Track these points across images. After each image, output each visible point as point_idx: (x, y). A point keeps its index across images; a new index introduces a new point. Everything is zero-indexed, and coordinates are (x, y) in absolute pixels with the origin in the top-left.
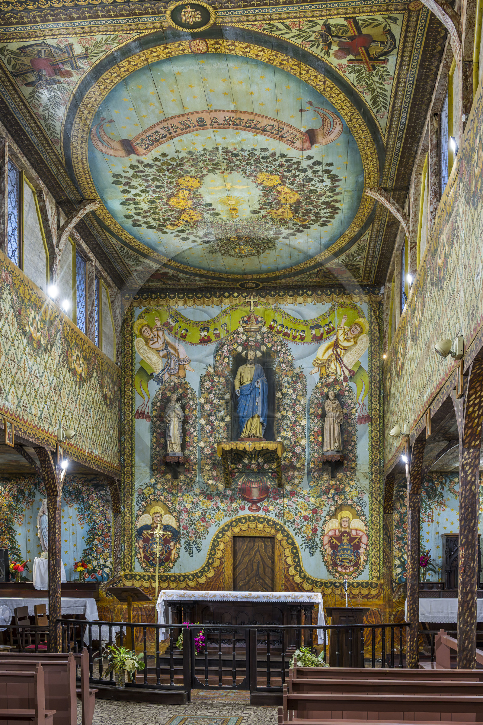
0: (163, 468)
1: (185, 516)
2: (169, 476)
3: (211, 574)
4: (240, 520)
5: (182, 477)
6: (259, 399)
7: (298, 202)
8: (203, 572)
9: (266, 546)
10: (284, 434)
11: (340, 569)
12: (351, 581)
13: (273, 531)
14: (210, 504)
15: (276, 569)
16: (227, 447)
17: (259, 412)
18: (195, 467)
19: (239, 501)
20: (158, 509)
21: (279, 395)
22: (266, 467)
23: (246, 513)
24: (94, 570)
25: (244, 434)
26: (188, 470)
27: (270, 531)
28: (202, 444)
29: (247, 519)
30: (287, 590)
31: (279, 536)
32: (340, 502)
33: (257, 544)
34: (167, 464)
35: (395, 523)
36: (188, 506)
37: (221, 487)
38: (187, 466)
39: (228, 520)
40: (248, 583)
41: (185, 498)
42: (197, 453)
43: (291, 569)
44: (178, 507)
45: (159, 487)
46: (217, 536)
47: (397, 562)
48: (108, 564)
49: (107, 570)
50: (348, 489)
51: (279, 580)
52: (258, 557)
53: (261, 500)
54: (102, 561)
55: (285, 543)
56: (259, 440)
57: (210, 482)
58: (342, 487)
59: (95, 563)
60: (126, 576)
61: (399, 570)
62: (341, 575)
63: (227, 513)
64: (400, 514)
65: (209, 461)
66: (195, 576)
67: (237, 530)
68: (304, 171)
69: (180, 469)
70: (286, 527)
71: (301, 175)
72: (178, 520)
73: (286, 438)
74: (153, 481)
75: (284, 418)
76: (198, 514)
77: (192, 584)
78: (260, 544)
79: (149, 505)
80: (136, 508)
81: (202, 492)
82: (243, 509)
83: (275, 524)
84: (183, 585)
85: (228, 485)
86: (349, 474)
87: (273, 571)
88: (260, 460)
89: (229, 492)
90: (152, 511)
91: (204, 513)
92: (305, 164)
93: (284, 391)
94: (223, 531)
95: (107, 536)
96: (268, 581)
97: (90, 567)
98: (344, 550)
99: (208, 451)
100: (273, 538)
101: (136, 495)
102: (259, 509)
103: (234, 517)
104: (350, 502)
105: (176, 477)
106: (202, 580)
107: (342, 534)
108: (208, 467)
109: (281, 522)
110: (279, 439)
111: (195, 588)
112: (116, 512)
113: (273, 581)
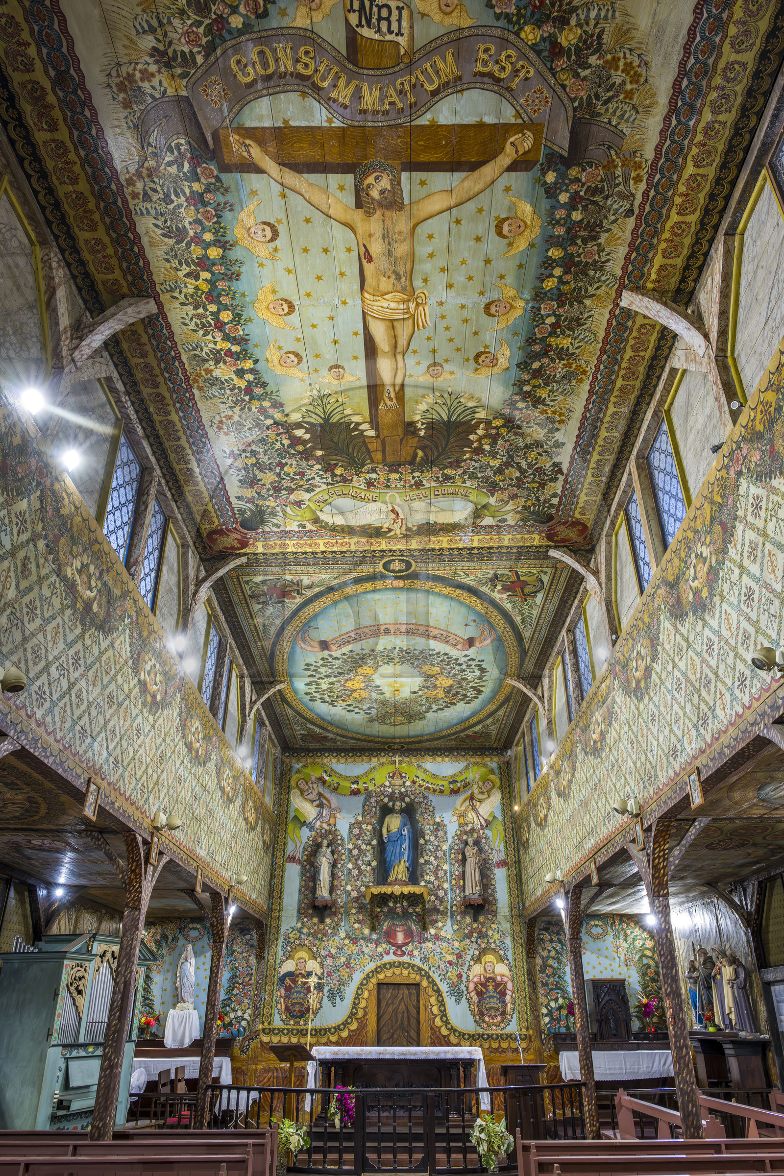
0: (310, 911)
1: (329, 961)
2: (315, 920)
3: (354, 1026)
4: (385, 965)
5: (328, 921)
6: (406, 845)
7: (451, 686)
8: (345, 1024)
9: (410, 994)
10: (427, 878)
11: (487, 1019)
13: (418, 977)
14: (355, 949)
15: (422, 1020)
16: (376, 890)
17: (406, 858)
18: (342, 910)
19: (384, 946)
20: (303, 954)
21: (422, 841)
22: (410, 910)
23: (391, 958)
24: (231, 1024)
25: (391, 878)
26: (335, 914)
27: (415, 977)
28: (349, 888)
29: (392, 965)
30: (433, 1044)
31: (424, 983)
32: (483, 946)
33: (401, 992)
34: (315, 908)
35: (538, 968)
36: (333, 951)
37: (367, 931)
38: (333, 910)
39: (372, 966)
40: (392, 1036)
41: (330, 942)
42: (344, 896)
43: (438, 1019)
44: (323, 953)
45: (305, 931)
46: (362, 984)
47: (544, 1011)
48: (246, 1016)
49: (244, 1023)
50: (490, 933)
51: (426, 1033)
52: (402, 1006)
53: (406, 944)
54: (239, 1013)
55: (430, 990)
56: (406, 884)
57: (356, 925)
58: (484, 930)
59: (232, 1015)
60: (264, 1030)
61: (547, 1019)
62: (489, 1026)
63: (372, 958)
64: (543, 958)
65: (355, 905)
66: (337, 1029)
67: (381, 976)
69: (327, 912)
70: (431, 973)
73: (429, 882)
74: (299, 925)
75: (427, 862)
76: (343, 959)
77: (333, 1038)
78: (405, 991)
80: (280, 953)
81: (348, 936)
82: (388, 953)
83: (420, 969)
84: (324, 1040)
85: (373, 929)
86: (490, 917)
87: (418, 1022)
88: (405, 904)
89: (375, 936)
90: (297, 956)
91: (349, 958)
92: (462, 660)
93: (427, 837)
94: (367, 977)
95: (248, 984)
96: (413, 1034)
97: (227, 1020)
98: (490, 997)
99: (354, 894)
100: (417, 985)
101: (281, 940)
102: (403, 954)
103: (379, 963)
104: (493, 946)
105: (322, 921)
106: (345, 1034)
107: (488, 980)
108: (354, 911)
109: (425, 967)
110: (423, 883)
111: (337, 1044)
112: (260, 957)
113: (418, 1034)
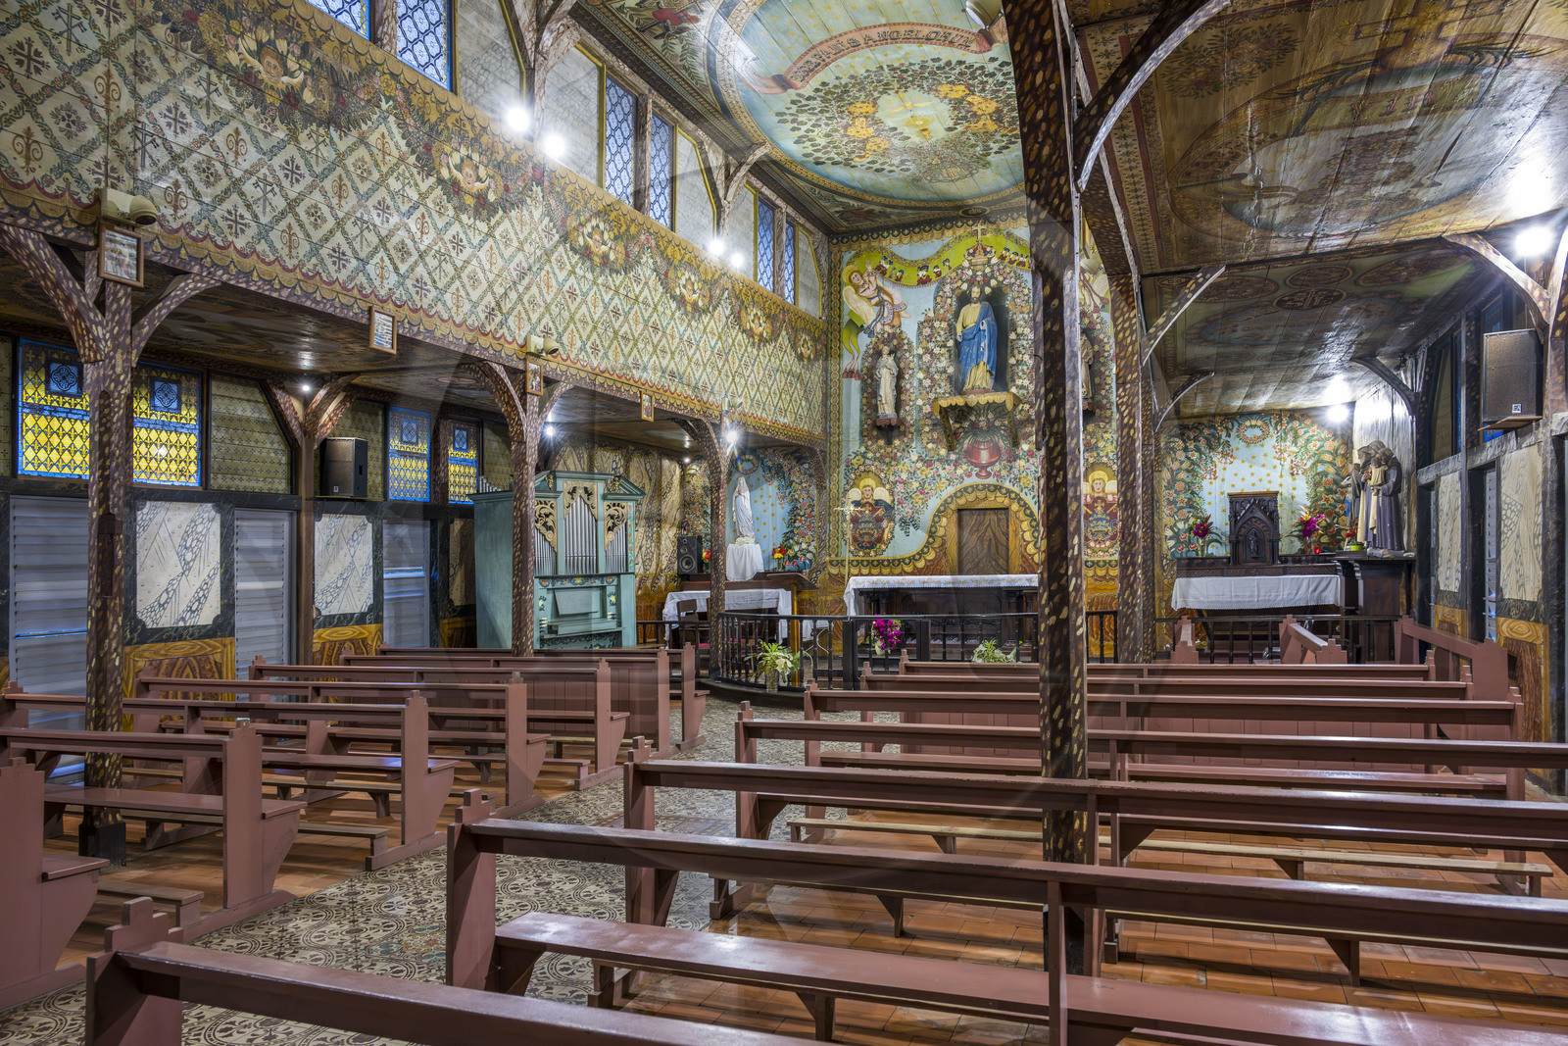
0: (875, 433)
1: (900, 488)
2: (881, 442)
3: (931, 556)
4: (966, 489)
5: (897, 442)
6: (984, 343)
7: (998, 111)
8: (921, 553)
9: (999, 520)
10: (1019, 382)
11: (1092, 544)
12: (1107, 558)
13: (1007, 501)
14: (930, 472)
15: (1011, 547)
16: (947, 403)
17: (985, 359)
18: (912, 429)
19: (965, 467)
20: (870, 481)
21: (1013, 336)
22: (997, 423)
23: (974, 480)
24: (795, 557)
25: (967, 387)
26: (904, 434)
27: (1001, 500)
28: (920, 402)
29: (975, 488)
30: (1025, 572)
31: (1015, 507)
32: (1091, 460)
33: (987, 518)
34: (879, 428)
35: (1164, 483)
36: (904, 476)
37: (943, 452)
38: (902, 428)
39: (951, 490)
40: (977, 565)
41: (900, 467)
42: (914, 412)
43: (1030, 546)
44: (892, 478)
45: (870, 455)
46: (939, 511)
47: (1169, 533)
48: (811, 548)
49: (809, 556)
50: (1101, 444)
51: (1016, 560)
52: (989, 534)
53: (992, 464)
54: (804, 546)
55: (1021, 515)
56: (985, 391)
57: (930, 446)
58: (1093, 441)
59: (796, 548)
60: (831, 562)
61: (1171, 543)
62: (1094, 551)
63: (950, 481)
64: (1171, 471)
65: (929, 422)
66: (912, 559)
67: (962, 501)
68: (992, 75)
69: (895, 433)
70: (1023, 495)
71: (990, 80)
72: (892, 493)
73: (1022, 387)
74: (863, 449)
75: (1019, 363)
76: (916, 485)
77: (908, 569)
78: (992, 517)
79: (859, 477)
80: (844, 482)
81: (920, 459)
82: (969, 476)
83: (1009, 492)
84: (898, 570)
85: (951, 448)
86: (1102, 425)
87: (1008, 549)
88: (991, 416)
89: (953, 457)
90: (862, 484)
91: (922, 484)
94: (946, 503)
95: (810, 516)
96: (1001, 562)
97: (790, 553)
98: (1098, 520)
99: (927, 409)
100: (1006, 509)
101: (843, 467)
102: (989, 475)
103: (959, 487)
104: (1105, 460)
105: (889, 443)
106: (921, 564)
107: (1095, 500)
108: (927, 429)
109: (1016, 489)
110: (1014, 390)
111: (912, 574)
112: (821, 488)
113: (1007, 561)
